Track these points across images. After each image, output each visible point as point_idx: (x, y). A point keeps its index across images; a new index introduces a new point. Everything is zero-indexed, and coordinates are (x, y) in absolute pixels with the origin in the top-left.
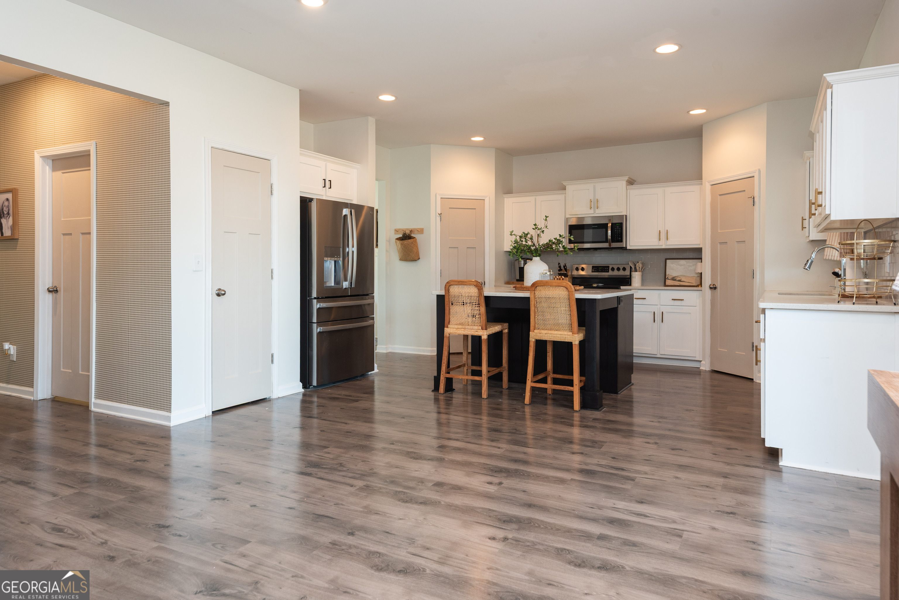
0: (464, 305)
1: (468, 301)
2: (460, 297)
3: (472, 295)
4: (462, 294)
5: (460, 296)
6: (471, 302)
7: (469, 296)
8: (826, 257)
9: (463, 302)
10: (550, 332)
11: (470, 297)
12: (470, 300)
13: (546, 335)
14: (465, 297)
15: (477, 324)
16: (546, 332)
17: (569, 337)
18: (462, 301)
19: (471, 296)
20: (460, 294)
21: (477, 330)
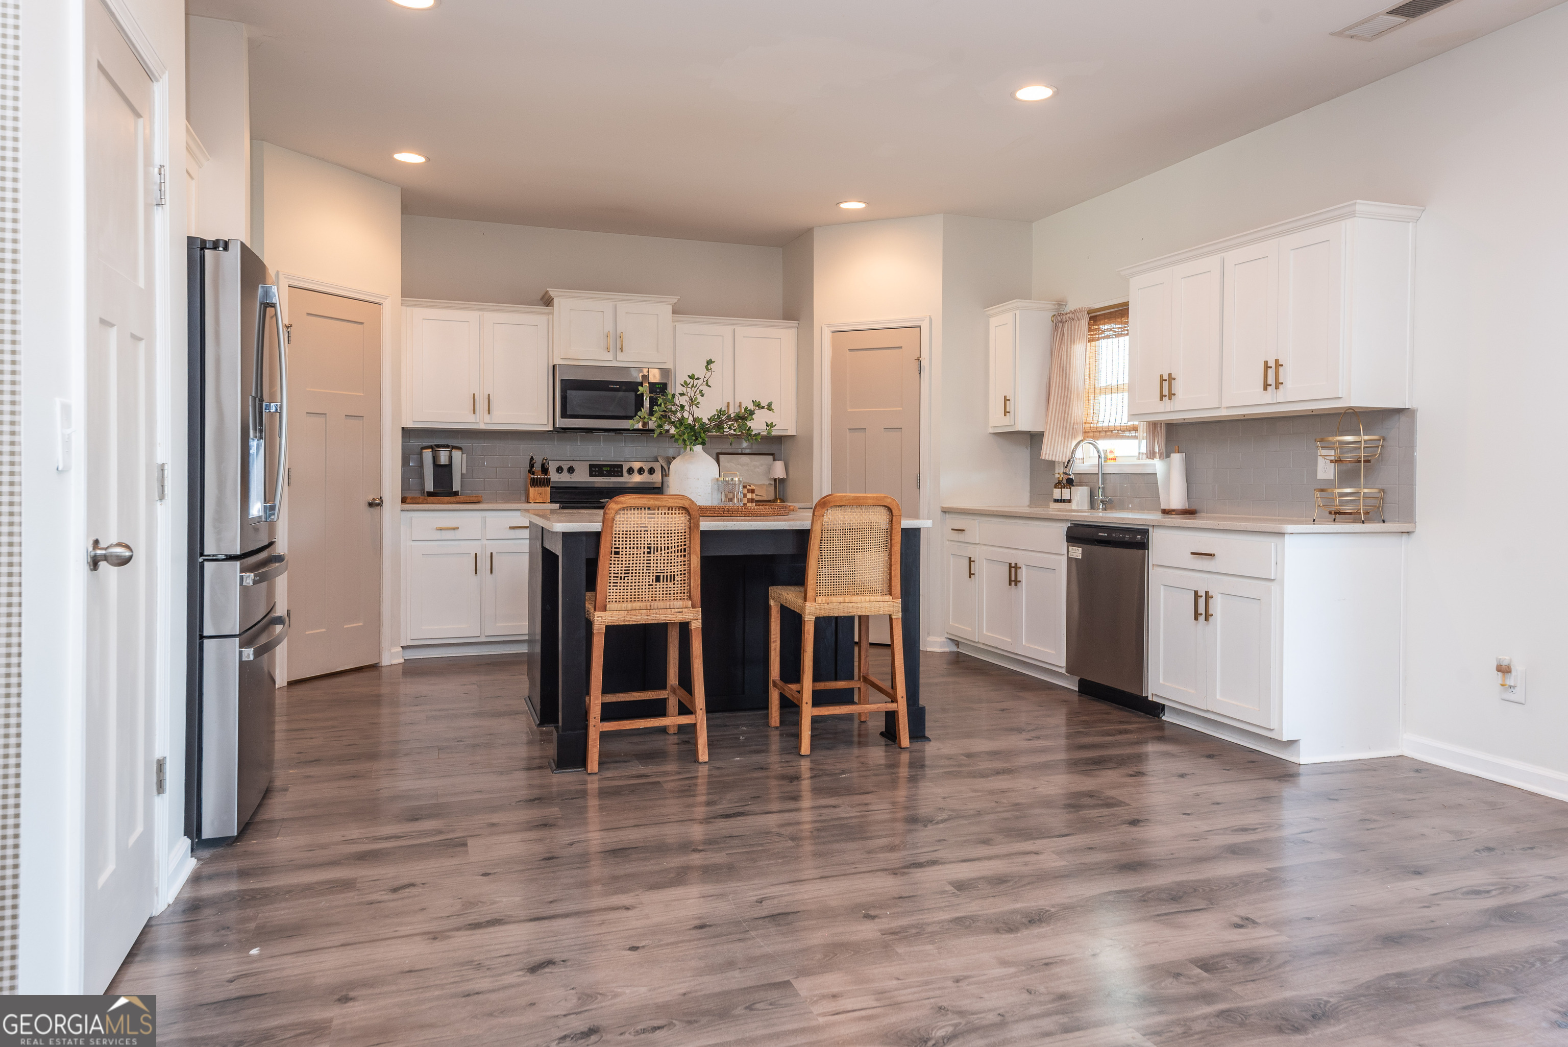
0: (649, 553)
1: (662, 543)
2: (643, 536)
3: (673, 529)
4: (649, 529)
5: (643, 533)
6: (670, 545)
7: (666, 532)
8: (1045, 457)
9: (648, 548)
10: (848, 598)
11: (666, 535)
12: (666, 542)
13: (841, 606)
14: (656, 535)
15: (676, 595)
16: (840, 599)
17: (886, 604)
18: (646, 546)
19: (670, 532)
20: (643, 529)
21: (681, 610)
